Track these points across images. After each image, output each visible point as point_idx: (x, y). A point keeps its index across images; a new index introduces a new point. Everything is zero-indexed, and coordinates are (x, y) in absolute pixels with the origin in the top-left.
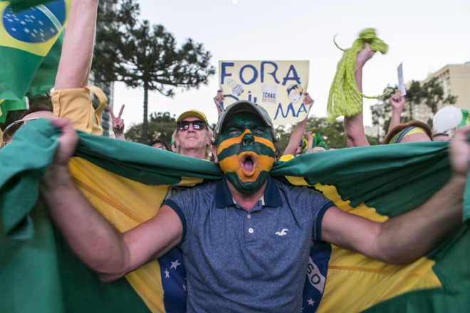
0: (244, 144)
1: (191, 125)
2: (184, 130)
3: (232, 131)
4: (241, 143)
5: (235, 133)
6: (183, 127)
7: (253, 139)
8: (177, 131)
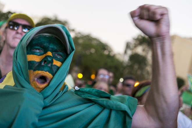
0: (43, 64)
1: (20, 27)
2: (13, 29)
3: (37, 49)
4: (41, 62)
5: (38, 51)
6: (14, 27)
7: (52, 62)
8: (6, 28)
